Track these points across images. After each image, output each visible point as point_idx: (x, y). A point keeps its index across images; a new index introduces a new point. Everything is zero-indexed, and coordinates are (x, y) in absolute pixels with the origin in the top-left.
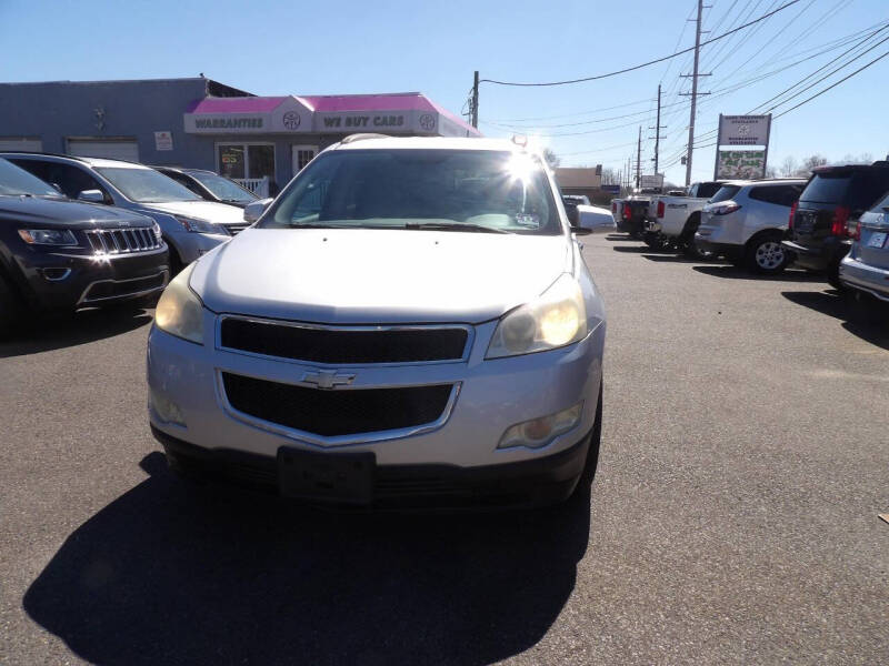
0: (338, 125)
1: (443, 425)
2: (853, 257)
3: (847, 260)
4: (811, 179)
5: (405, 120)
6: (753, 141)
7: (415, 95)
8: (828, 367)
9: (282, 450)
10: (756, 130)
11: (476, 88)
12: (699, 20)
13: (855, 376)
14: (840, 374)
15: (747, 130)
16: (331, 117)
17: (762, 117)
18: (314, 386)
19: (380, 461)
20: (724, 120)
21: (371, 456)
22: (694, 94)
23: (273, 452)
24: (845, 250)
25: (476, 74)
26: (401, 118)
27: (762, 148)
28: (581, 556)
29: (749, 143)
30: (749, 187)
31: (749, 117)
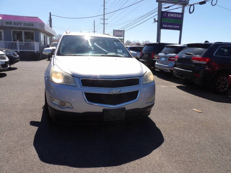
0: (11, 24)
1: (138, 100)
2: (158, 62)
3: (156, 63)
4: (144, 46)
5: (34, 25)
6: (121, 36)
7: (37, 18)
8: (161, 85)
9: (104, 110)
10: (122, 34)
11: (50, 17)
12: (104, 6)
13: (168, 86)
14: (165, 86)
15: (119, 33)
16: (8, 21)
17: (122, 31)
18: (112, 93)
19: (127, 109)
20: (114, 31)
21: (125, 108)
22: (104, 24)
23: (101, 111)
24: (155, 61)
25: (50, 13)
26: (33, 24)
27: (123, 38)
28: (156, 125)
29: (120, 37)
30: (129, 47)
31: (118, 30)
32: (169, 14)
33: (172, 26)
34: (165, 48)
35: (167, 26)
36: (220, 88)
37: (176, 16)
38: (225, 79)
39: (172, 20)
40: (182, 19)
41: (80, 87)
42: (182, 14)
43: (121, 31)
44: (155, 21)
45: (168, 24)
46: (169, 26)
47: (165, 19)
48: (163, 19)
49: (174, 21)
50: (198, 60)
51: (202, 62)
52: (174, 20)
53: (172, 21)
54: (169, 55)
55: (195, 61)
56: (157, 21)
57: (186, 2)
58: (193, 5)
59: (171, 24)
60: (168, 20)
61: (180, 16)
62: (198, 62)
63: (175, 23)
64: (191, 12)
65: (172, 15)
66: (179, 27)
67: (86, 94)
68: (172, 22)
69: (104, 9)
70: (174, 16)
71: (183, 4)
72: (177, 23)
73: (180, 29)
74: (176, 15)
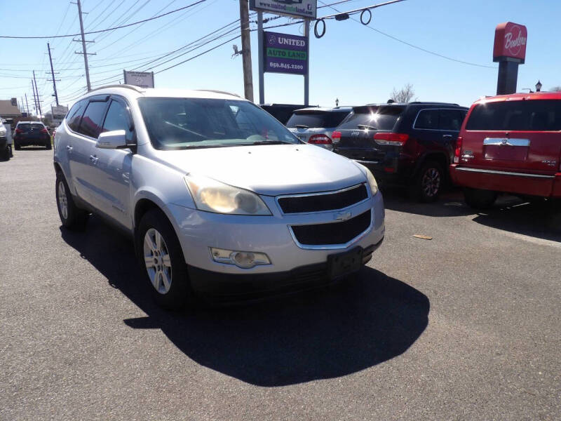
1: (372, 227)
9: (329, 257)
10: (147, 81)
12: (79, 4)
15: (141, 81)
18: (340, 221)
20: (127, 74)
21: (360, 247)
31: (141, 73)
32: (279, 38)
33: (287, 66)
34: (294, 115)
35: (277, 65)
36: (427, 191)
37: (295, 43)
38: (434, 172)
39: (287, 51)
40: (306, 49)
41: (280, 217)
42: (306, 39)
43: (143, 73)
44: (236, 52)
45: (279, 61)
46: (282, 65)
47: (272, 49)
48: (268, 50)
49: (291, 54)
50: (389, 140)
51: (395, 143)
52: (292, 52)
53: (288, 54)
54: (310, 131)
55: (381, 142)
56: (241, 53)
57: (311, 13)
58: (322, 19)
59: (286, 61)
60: (279, 52)
61: (302, 44)
62: (388, 143)
63: (293, 58)
64: (320, 34)
65: (286, 41)
66: (301, 67)
67: (295, 229)
68: (287, 57)
69: (80, 13)
70: (290, 44)
71: (305, 17)
72: (298, 58)
73: (304, 72)
74: (294, 41)
